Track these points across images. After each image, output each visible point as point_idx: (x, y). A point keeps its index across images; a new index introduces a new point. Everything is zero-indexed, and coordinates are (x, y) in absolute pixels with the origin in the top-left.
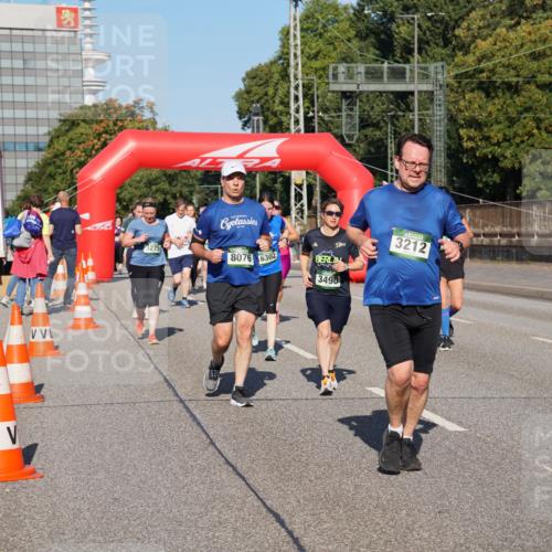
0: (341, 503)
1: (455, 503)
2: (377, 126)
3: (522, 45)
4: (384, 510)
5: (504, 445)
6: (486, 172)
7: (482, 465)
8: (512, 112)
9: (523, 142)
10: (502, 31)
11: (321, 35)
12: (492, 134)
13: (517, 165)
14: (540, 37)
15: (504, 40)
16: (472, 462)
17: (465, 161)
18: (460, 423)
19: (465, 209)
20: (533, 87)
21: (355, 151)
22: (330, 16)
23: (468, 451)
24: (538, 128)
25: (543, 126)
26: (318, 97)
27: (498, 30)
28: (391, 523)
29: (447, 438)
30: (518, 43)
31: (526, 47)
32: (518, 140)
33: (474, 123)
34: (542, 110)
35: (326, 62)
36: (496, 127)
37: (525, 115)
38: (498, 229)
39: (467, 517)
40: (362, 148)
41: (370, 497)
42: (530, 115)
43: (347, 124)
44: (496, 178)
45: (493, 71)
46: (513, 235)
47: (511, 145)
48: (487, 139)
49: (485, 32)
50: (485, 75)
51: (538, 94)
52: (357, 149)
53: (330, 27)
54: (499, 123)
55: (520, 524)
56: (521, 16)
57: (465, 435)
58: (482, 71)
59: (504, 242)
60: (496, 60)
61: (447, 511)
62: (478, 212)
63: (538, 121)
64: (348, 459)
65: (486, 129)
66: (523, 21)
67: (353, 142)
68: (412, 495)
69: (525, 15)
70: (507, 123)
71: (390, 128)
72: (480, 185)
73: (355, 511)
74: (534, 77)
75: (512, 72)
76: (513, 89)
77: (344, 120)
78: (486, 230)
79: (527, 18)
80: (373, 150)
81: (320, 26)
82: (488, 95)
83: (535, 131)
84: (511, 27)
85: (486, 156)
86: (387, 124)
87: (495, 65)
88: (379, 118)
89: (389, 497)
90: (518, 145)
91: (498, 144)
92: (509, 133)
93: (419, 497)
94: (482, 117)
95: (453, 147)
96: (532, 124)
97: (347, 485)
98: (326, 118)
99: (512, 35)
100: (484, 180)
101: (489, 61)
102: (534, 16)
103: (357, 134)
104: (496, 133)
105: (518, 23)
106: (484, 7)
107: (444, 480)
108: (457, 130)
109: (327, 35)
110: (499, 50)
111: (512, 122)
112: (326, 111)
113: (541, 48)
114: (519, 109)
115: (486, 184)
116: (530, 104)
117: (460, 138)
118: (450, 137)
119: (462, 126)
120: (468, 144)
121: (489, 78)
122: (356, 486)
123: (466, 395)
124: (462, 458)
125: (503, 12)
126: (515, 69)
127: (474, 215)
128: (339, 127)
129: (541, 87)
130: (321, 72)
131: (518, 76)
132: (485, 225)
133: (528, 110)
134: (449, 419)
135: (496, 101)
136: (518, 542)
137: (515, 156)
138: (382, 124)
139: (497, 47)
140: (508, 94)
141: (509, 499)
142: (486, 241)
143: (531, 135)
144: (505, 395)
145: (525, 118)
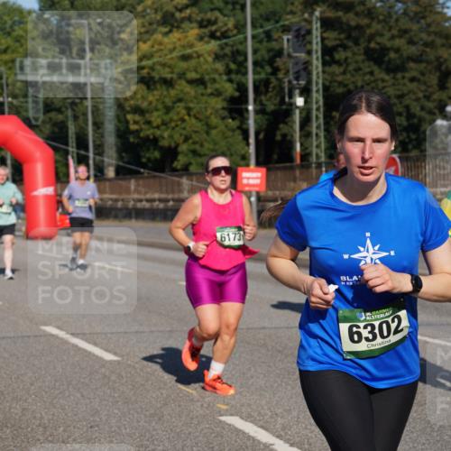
0: (9, 425)
1: (104, 418)
2: (59, 110)
3: (174, 49)
4: (45, 428)
5: (149, 370)
6: (148, 150)
7: (130, 387)
8: (168, 102)
9: (177, 126)
10: (158, 36)
11: (9, 34)
12: (153, 119)
13: (173, 145)
14: (188, 43)
15: (160, 44)
16: (122, 384)
17: (132, 140)
18: (115, 354)
19: (130, 179)
20: (184, 83)
21: (41, 130)
22: (16, 18)
23: (120, 376)
24: (189, 115)
25: (192, 113)
26: (7, 85)
27: (155, 36)
28: (50, 438)
29: (103, 366)
30: (171, 46)
31: (177, 50)
32: (173, 124)
33: (138, 110)
34: (191, 101)
35: (14, 56)
36: (156, 114)
37: (178, 104)
38: (156, 196)
39: (113, 429)
40: (47, 129)
41: (35, 418)
42: (181, 105)
43: (33, 108)
44: (157, 154)
45: (152, 68)
46: (168, 201)
47: (168, 128)
48: (149, 123)
49: (146, 37)
50: (145, 71)
51: (188, 89)
52: (43, 129)
53: (16, 28)
54: (157, 110)
55: (154, 433)
56: (172, 26)
57: (118, 362)
58: (143, 68)
59: (161, 206)
60: (155, 60)
61: (97, 426)
62: (141, 182)
63: (189, 110)
64: (18, 387)
65: (147, 115)
66: (175, 30)
67: (39, 123)
68: (69, 415)
69: (176, 24)
70: (164, 111)
71: (70, 113)
72: (144, 160)
73: (20, 430)
74: (184, 74)
75: (167, 70)
76: (168, 83)
77: (30, 105)
78: (148, 196)
79: (178, 27)
80: (56, 130)
81: (8, 26)
82: (148, 88)
83: (186, 117)
84: (166, 34)
85: (148, 136)
86: (67, 108)
87: (154, 64)
88: (61, 104)
89: (50, 417)
90: (173, 128)
91: (158, 127)
92: (166, 118)
93: (75, 415)
94: (144, 105)
95: (122, 129)
96: (184, 112)
97: (16, 408)
98: (15, 102)
99: (166, 40)
100: (147, 155)
101: (149, 59)
102: (183, 26)
103: (41, 117)
104: (156, 118)
105: (170, 31)
106: (144, 17)
107: (97, 400)
108: (125, 115)
109: (15, 34)
110: (157, 52)
111: (168, 110)
112: (15, 97)
113: (189, 51)
114: (174, 99)
115: (149, 159)
116: (181, 96)
117: (127, 122)
118: (119, 121)
119: (128, 112)
120: (133, 127)
121: (149, 73)
122: (24, 409)
123: (122, 330)
124: (115, 382)
125: (158, 21)
126: (169, 67)
127: (138, 185)
128: (27, 111)
129: (191, 82)
130: (10, 65)
131: (172, 73)
132: (146, 193)
133: (180, 100)
134: (107, 350)
135: (155, 92)
136: (152, 447)
137: (171, 137)
138: (63, 109)
139: (154, 49)
140: (164, 87)
141: (148, 413)
142: (147, 205)
143: (183, 120)
144: (153, 329)
145: (178, 107)
